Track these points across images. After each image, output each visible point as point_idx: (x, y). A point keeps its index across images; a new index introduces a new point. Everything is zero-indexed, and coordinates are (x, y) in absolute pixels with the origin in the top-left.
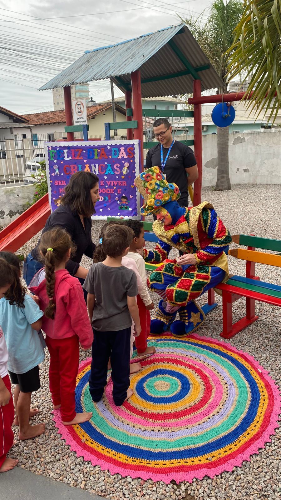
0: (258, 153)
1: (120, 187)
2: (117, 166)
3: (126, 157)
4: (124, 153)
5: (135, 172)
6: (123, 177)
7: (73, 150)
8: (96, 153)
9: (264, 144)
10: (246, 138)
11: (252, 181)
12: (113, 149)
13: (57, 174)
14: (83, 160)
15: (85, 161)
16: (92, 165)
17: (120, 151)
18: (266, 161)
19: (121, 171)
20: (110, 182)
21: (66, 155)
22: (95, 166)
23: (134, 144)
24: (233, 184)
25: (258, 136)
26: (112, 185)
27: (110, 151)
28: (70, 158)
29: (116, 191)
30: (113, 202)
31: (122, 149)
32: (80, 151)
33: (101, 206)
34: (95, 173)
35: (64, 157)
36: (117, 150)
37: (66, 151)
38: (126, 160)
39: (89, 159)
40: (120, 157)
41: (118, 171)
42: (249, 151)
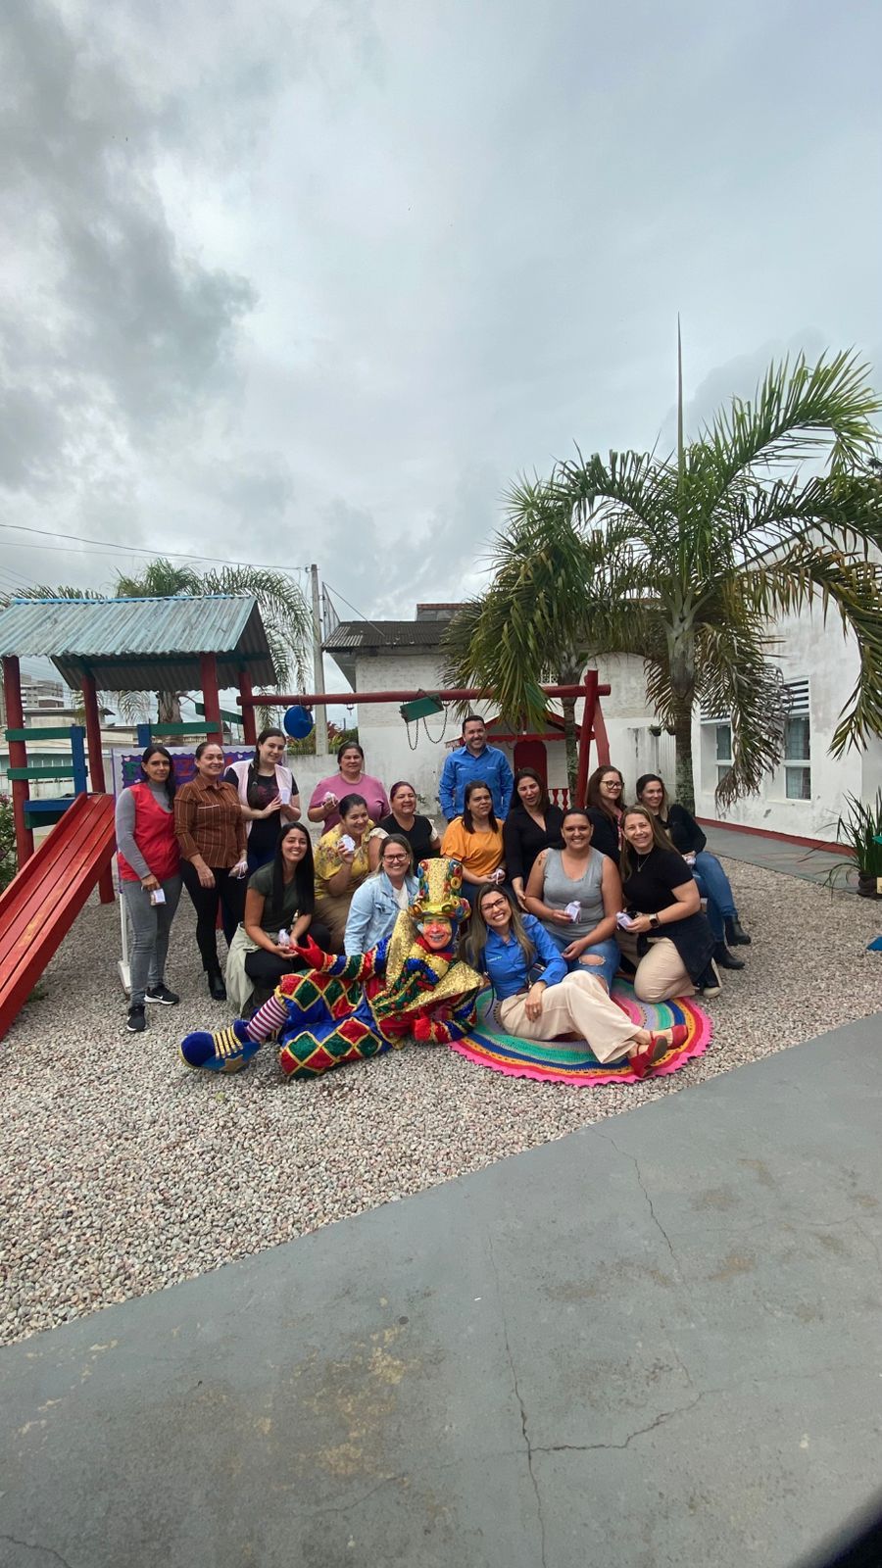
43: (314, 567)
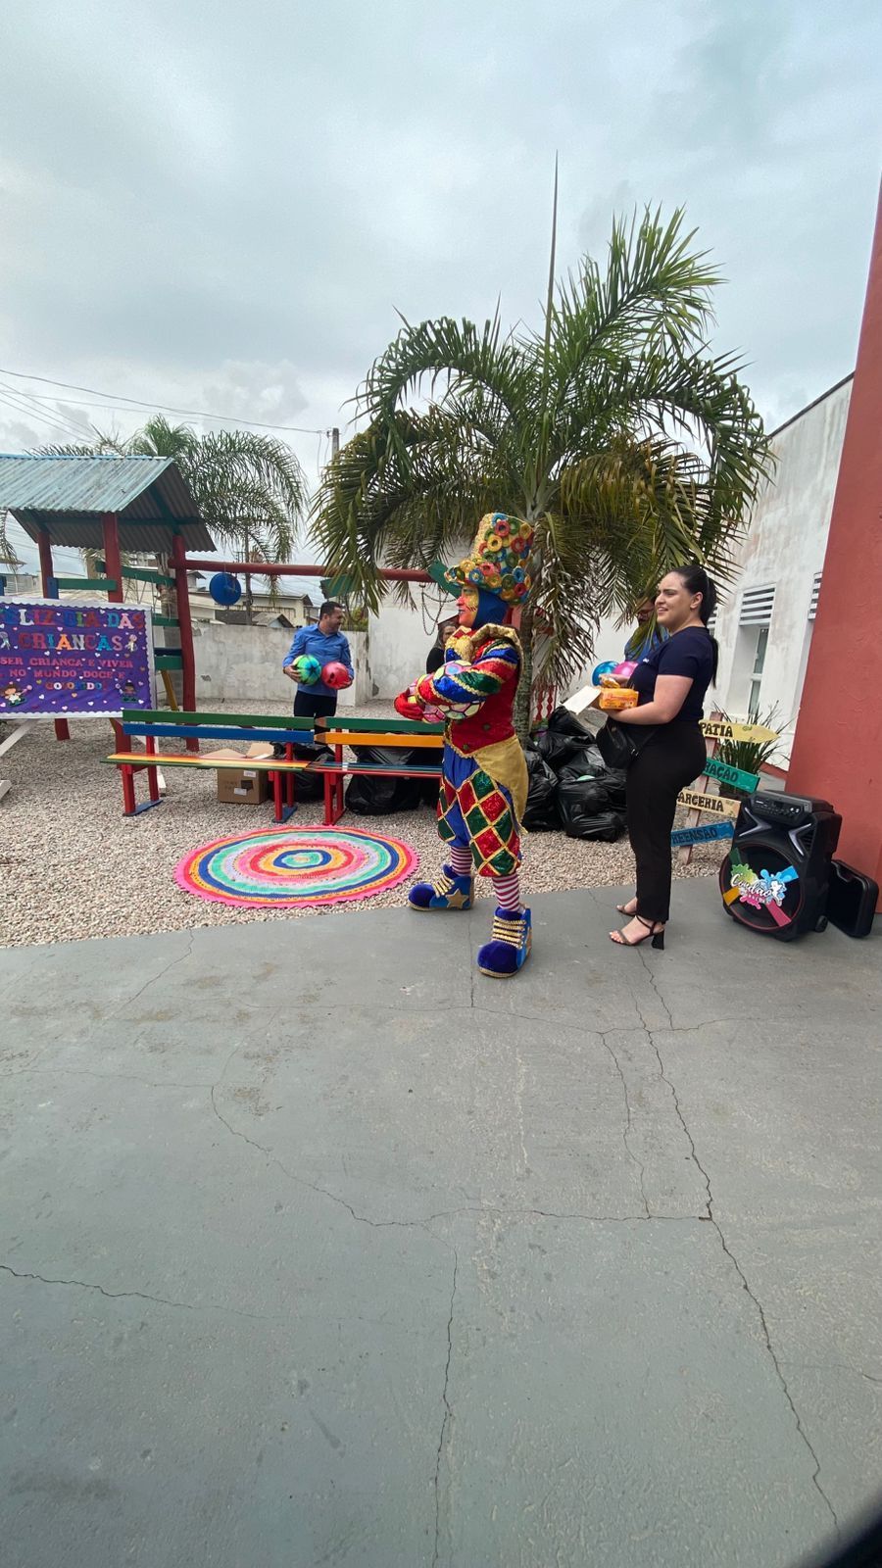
0: (221, 654)
1: (122, 670)
2: (117, 640)
3: (131, 627)
4: (129, 622)
5: (146, 650)
6: (127, 655)
7: (37, 611)
8: (80, 619)
9: (230, 642)
10: (202, 630)
11: (216, 694)
12: (110, 616)
13: (6, 646)
14: (56, 627)
15: (60, 629)
16: (75, 636)
17: (121, 617)
18: (234, 666)
19: (124, 646)
20: (104, 662)
21: (23, 617)
22: (79, 638)
23: (143, 611)
24: (201, 696)
25: (219, 629)
26: (109, 666)
27: (105, 616)
28: (31, 623)
29: (116, 675)
30: (112, 691)
31: (125, 615)
32: (52, 612)
33: (91, 698)
34: (79, 647)
35: (20, 620)
36: (117, 616)
37: (23, 611)
38: (131, 631)
39: (67, 625)
40: (121, 627)
41: (118, 647)
42: (208, 649)
43: (336, 432)
